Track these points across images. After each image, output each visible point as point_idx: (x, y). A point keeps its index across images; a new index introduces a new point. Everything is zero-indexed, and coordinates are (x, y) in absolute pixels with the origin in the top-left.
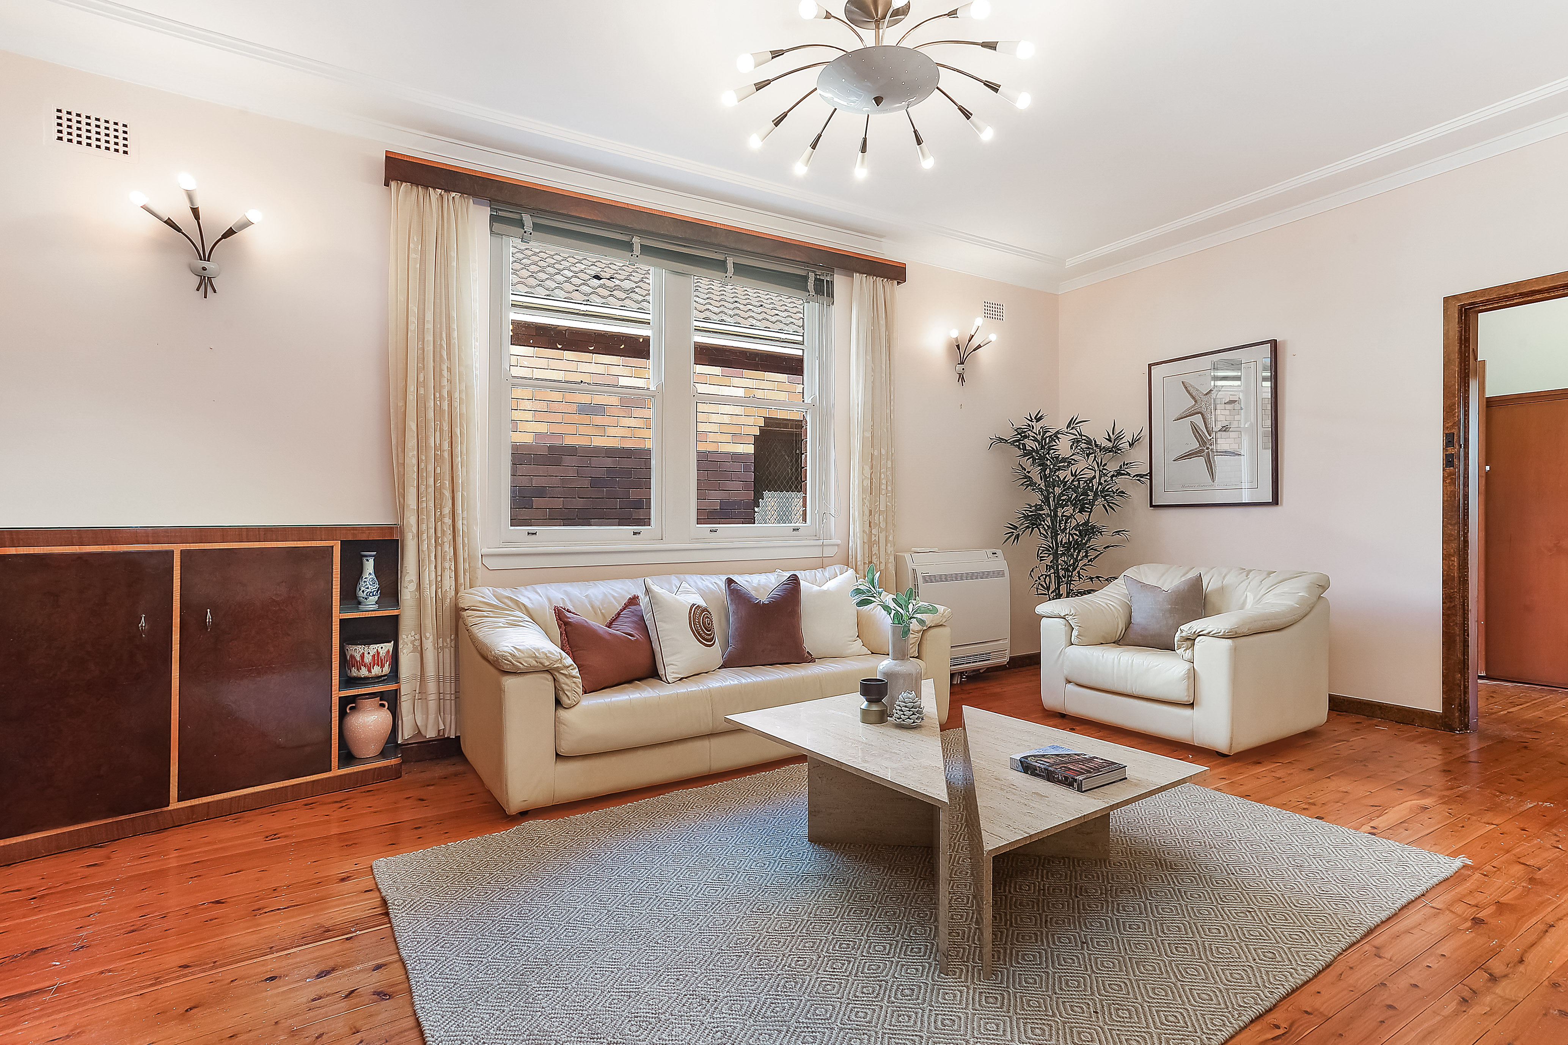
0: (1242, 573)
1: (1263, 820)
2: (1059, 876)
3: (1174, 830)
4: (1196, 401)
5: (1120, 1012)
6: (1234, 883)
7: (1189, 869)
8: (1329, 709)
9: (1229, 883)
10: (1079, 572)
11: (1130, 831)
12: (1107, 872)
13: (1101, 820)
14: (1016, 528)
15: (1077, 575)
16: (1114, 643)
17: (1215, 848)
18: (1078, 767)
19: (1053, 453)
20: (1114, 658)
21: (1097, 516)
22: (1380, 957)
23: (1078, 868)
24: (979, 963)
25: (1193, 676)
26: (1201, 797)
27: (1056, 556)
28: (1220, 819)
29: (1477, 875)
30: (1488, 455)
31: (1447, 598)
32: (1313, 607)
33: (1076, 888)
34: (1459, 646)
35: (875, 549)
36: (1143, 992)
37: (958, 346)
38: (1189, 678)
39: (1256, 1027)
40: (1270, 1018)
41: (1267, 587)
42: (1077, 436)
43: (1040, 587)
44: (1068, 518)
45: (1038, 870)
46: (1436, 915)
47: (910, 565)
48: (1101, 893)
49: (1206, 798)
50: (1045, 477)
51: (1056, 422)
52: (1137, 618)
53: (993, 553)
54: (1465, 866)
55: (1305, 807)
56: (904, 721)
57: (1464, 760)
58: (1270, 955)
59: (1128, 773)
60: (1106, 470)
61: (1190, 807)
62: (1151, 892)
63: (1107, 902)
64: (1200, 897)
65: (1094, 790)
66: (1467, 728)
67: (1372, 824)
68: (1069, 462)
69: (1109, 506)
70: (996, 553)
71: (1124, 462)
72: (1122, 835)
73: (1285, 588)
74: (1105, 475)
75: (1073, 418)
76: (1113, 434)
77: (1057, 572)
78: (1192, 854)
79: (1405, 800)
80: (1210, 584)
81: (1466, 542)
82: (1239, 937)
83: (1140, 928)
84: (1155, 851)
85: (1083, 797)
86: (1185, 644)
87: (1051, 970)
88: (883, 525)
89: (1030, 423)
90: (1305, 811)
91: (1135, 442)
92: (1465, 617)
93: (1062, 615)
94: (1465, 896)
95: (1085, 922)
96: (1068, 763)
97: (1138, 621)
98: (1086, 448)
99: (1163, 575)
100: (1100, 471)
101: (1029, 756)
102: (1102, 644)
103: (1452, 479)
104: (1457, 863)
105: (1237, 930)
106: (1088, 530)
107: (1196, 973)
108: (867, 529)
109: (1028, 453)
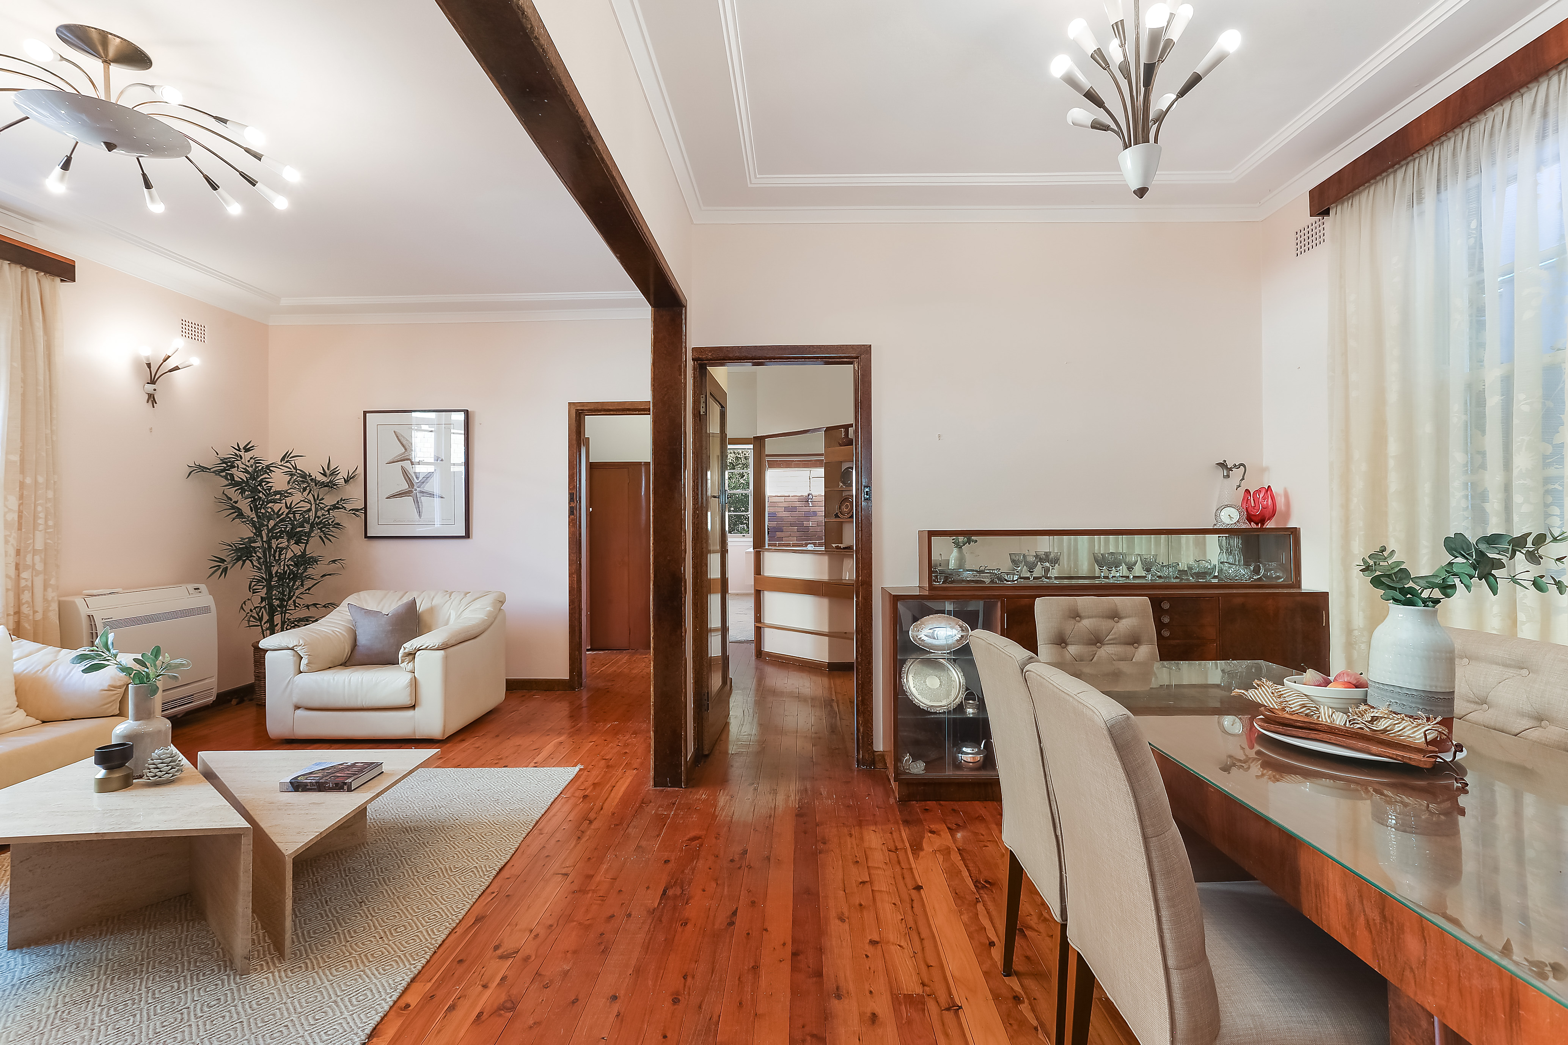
0: (446, 594)
1: (472, 779)
2: (327, 868)
3: (411, 805)
4: (406, 449)
5: (398, 930)
6: (459, 825)
7: (427, 826)
8: (506, 690)
9: (455, 826)
10: (294, 601)
11: (378, 816)
12: (367, 851)
13: (361, 813)
14: (223, 561)
15: (293, 604)
16: (340, 665)
17: (443, 807)
18: (345, 774)
19: (265, 485)
20: (345, 679)
21: (314, 547)
22: (542, 834)
23: (342, 857)
24: (275, 954)
25: (415, 684)
26: (427, 776)
27: (270, 588)
28: (443, 787)
29: (586, 773)
30: (591, 502)
31: (571, 602)
32: (496, 617)
33: (345, 870)
34: (577, 633)
35: (26, 597)
36: (411, 911)
37: (149, 365)
38: (411, 685)
39: (483, 898)
40: (489, 891)
41: (464, 605)
42: (291, 469)
43: (252, 619)
44: (282, 549)
45: (307, 870)
46: (567, 801)
47: (84, 611)
48: (366, 866)
49: (431, 775)
50: (256, 509)
51: (270, 455)
52: (362, 640)
53: (195, 589)
54: (580, 770)
55: (496, 762)
56: (160, 777)
57: (580, 707)
58: (486, 857)
59: (384, 768)
60: (323, 504)
61: (420, 785)
62: (404, 852)
63: (373, 870)
64: (438, 841)
65: (361, 787)
66: (581, 686)
67: (534, 761)
68: (283, 494)
69: (325, 537)
70: (198, 589)
71: (342, 498)
72: (373, 821)
73: (477, 605)
74: (322, 509)
75: (288, 452)
76: (328, 469)
77: (271, 605)
78: (428, 816)
79: (552, 740)
80: (422, 606)
81: (580, 564)
82: (467, 855)
83: (400, 876)
84: (401, 824)
85: (352, 795)
86: (408, 659)
87: (340, 930)
88: (39, 567)
89: (237, 452)
90: (497, 765)
91: (350, 479)
92: (580, 615)
93: (291, 646)
94: (580, 786)
95: (359, 889)
96: (335, 773)
97: (363, 643)
98: (301, 481)
99: (382, 600)
100: (316, 504)
101: (298, 777)
102: (330, 668)
103: (573, 523)
104: (577, 769)
105: (464, 852)
106: (304, 561)
107: (444, 886)
108: (12, 572)
109: (233, 483)
